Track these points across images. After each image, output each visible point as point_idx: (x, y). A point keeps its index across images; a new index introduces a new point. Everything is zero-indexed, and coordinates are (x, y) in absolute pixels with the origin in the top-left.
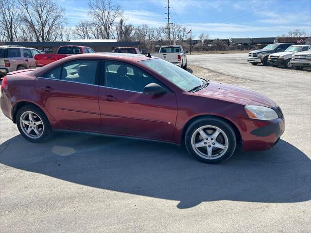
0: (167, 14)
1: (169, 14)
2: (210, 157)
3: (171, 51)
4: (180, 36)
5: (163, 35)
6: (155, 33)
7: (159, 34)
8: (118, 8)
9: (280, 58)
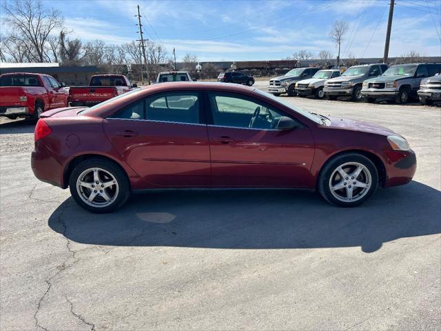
0: (139, 26)
1: (141, 25)
2: (350, 199)
3: (172, 79)
4: (154, 59)
5: (128, 56)
6: (117, 54)
7: (122, 54)
8: (54, 15)
9: (310, 86)
